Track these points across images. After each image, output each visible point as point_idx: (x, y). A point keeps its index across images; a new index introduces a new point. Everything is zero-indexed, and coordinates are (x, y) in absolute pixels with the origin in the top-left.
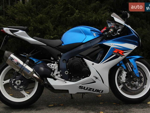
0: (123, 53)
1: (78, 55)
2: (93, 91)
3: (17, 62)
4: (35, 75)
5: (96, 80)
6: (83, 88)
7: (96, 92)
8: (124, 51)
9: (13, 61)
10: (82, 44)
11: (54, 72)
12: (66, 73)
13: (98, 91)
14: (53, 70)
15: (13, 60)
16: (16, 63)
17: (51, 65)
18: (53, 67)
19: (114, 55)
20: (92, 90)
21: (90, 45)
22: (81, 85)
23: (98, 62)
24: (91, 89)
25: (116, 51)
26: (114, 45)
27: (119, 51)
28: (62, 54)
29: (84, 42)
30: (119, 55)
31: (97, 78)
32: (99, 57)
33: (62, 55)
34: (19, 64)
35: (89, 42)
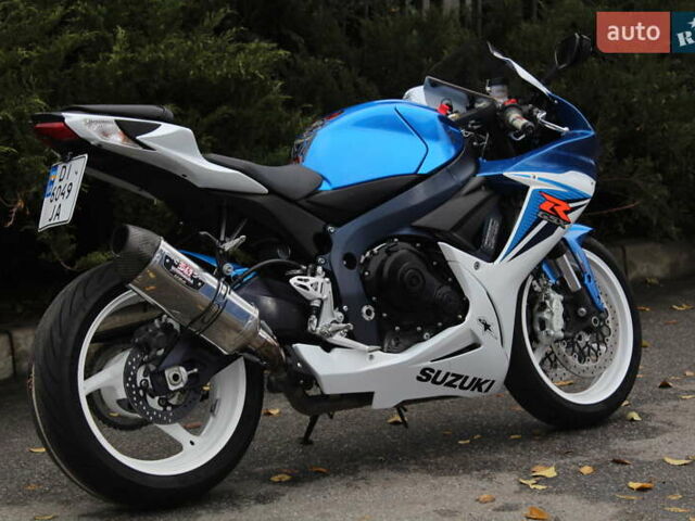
0: (567, 212)
1: (406, 232)
2: (461, 387)
3: (192, 278)
4: (262, 334)
5: (484, 337)
6: (433, 375)
7: (467, 393)
8: (571, 205)
9: (174, 273)
10: (419, 178)
11: (318, 312)
12: (367, 313)
13: (477, 384)
14: (316, 304)
15: (176, 266)
16: (188, 283)
17: (307, 284)
18: (316, 290)
19: (544, 223)
20: (458, 383)
21: (451, 184)
22: (428, 364)
23: (491, 257)
24: (458, 377)
25: (547, 207)
26: (539, 179)
27: (557, 205)
28: (331, 229)
29: (423, 171)
30: (555, 221)
31: (487, 327)
32: (492, 235)
33: (332, 236)
34: (203, 283)
35: (445, 169)
